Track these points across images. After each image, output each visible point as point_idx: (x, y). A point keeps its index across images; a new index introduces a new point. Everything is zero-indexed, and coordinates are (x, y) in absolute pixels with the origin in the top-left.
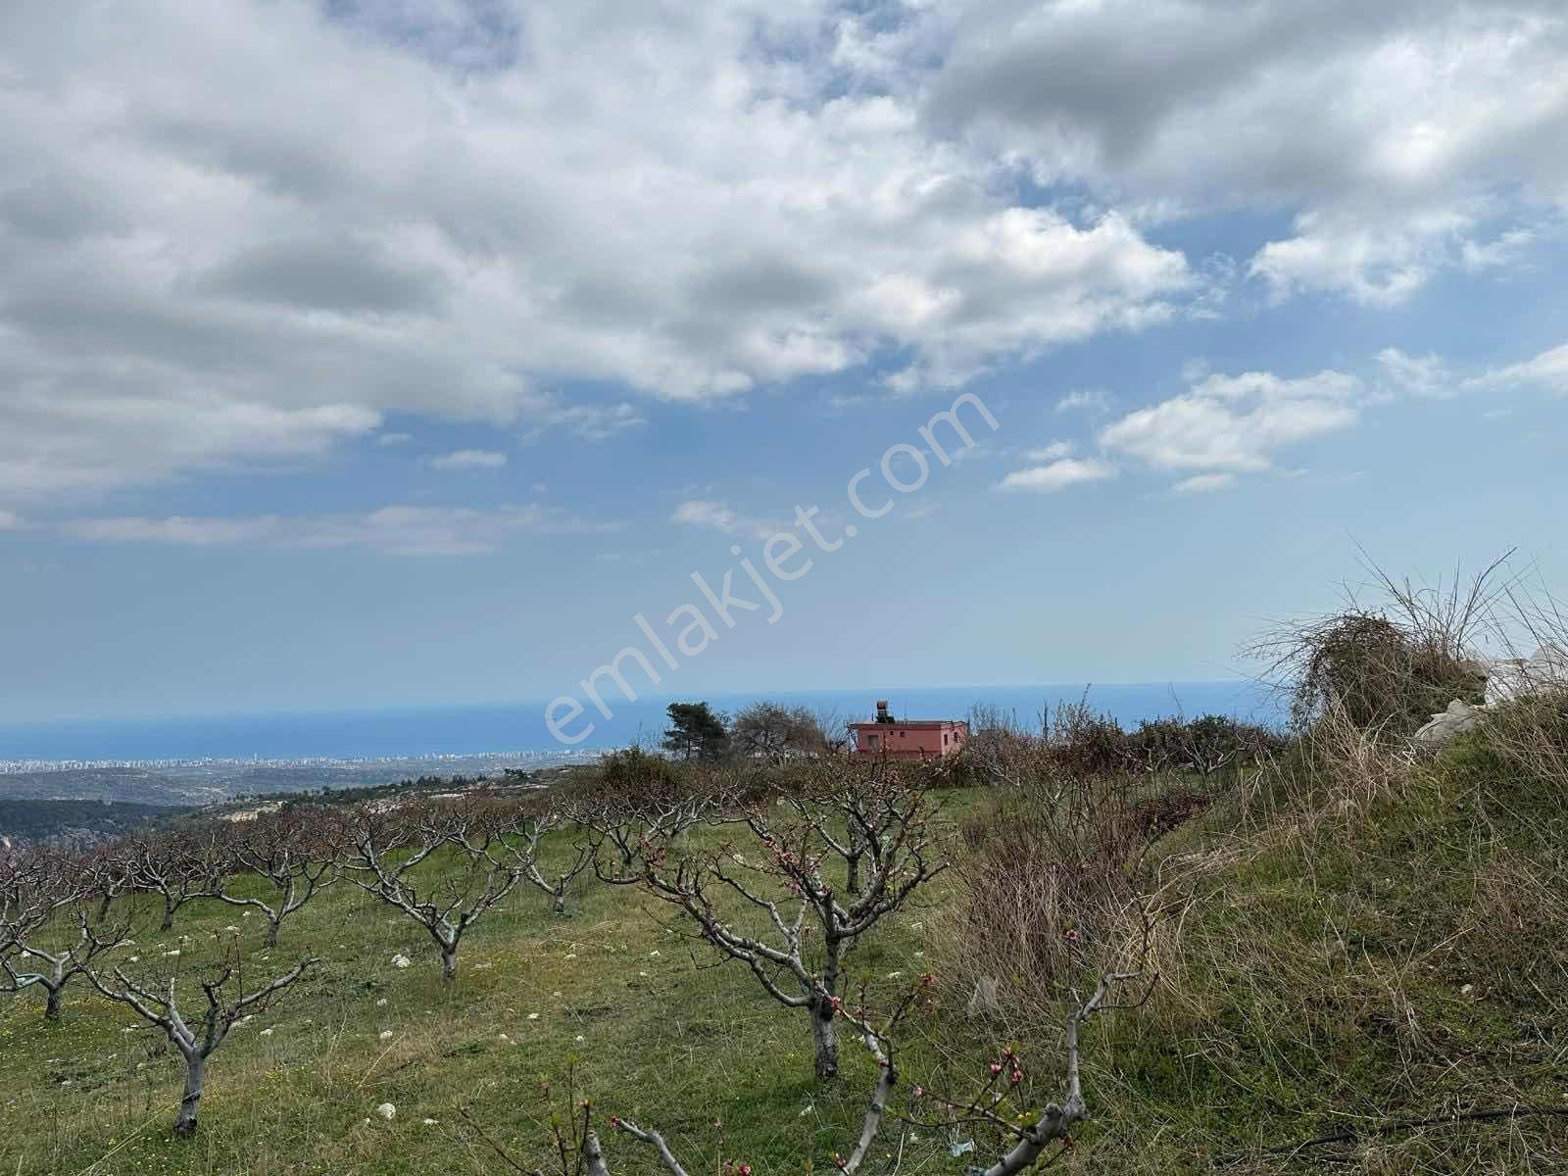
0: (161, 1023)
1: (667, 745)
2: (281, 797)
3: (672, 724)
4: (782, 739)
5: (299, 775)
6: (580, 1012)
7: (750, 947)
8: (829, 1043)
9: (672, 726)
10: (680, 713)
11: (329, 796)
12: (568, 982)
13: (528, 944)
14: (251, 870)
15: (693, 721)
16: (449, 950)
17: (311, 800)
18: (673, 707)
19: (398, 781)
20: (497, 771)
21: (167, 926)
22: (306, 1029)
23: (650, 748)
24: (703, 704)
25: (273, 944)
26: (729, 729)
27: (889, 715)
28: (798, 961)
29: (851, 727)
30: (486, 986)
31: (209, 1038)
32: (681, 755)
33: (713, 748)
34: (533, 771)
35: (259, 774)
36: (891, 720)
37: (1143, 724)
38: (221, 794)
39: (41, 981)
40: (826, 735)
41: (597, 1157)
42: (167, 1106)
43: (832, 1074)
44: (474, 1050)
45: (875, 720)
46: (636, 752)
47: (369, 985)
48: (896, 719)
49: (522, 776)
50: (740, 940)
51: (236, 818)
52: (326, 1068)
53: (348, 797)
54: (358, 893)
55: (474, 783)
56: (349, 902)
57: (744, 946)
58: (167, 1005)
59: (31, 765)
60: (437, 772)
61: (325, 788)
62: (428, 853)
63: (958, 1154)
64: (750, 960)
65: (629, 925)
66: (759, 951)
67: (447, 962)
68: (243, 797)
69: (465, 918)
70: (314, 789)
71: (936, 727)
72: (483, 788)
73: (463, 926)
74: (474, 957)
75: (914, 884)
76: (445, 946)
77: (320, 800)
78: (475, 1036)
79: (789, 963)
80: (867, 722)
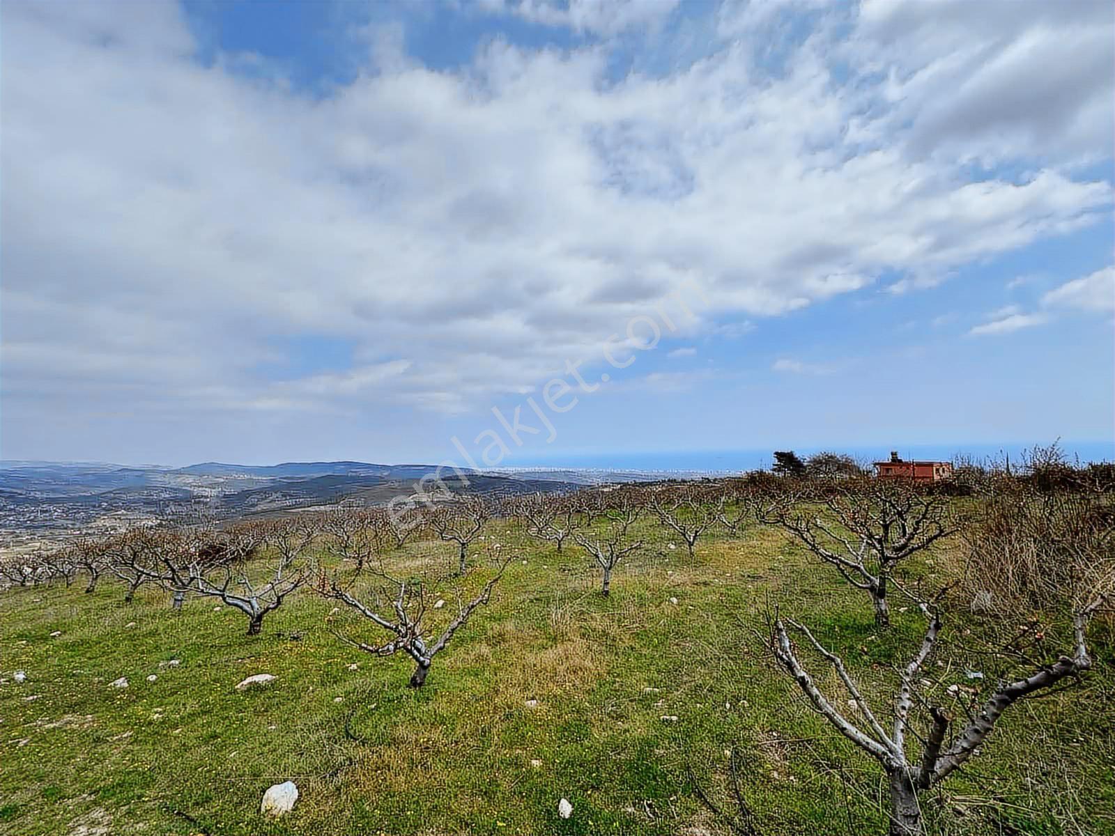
0: (595, 555)
1: (774, 470)
2: (620, 484)
3: (777, 461)
4: (835, 468)
5: (625, 476)
6: (749, 576)
7: (836, 558)
8: (883, 608)
9: (776, 462)
10: (780, 456)
11: (635, 484)
12: (741, 564)
13: (722, 547)
14: (614, 508)
15: (787, 459)
16: (691, 544)
17: (629, 485)
18: (776, 453)
19: (660, 479)
20: (698, 478)
21: (589, 525)
22: (640, 566)
23: (768, 471)
24: (791, 452)
25: (625, 535)
26: (805, 464)
27: (899, 458)
28: (862, 568)
29: (875, 464)
30: (706, 560)
31: (611, 563)
32: (781, 475)
33: (798, 472)
34: (713, 478)
35: (612, 475)
36: (900, 461)
37: (1090, 464)
38: (600, 482)
39: (556, 538)
40: (861, 466)
41: (781, 630)
42: (598, 585)
43: (886, 623)
44: (705, 584)
45: (890, 461)
46: (762, 472)
47: (661, 553)
48: (903, 461)
49: (709, 481)
50: (830, 554)
51: (605, 490)
52: (651, 582)
53: (643, 485)
54: (654, 519)
55: (689, 482)
56: (649, 523)
57: (832, 557)
58: (597, 550)
59: (543, 469)
60: (674, 477)
61: (634, 481)
62: (677, 507)
63: (972, 677)
64: (837, 564)
65: (766, 544)
66: (840, 560)
67: (690, 548)
68: (607, 483)
69: (697, 532)
70: (630, 481)
71: (931, 465)
72: (694, 484)
73: (696, 535)
74: (700, 548)
75: (935, 537)
76: (690, 542)
77: (633, 485)
78: (704, 578)
79: (858, 569)
80: (887, 462)
